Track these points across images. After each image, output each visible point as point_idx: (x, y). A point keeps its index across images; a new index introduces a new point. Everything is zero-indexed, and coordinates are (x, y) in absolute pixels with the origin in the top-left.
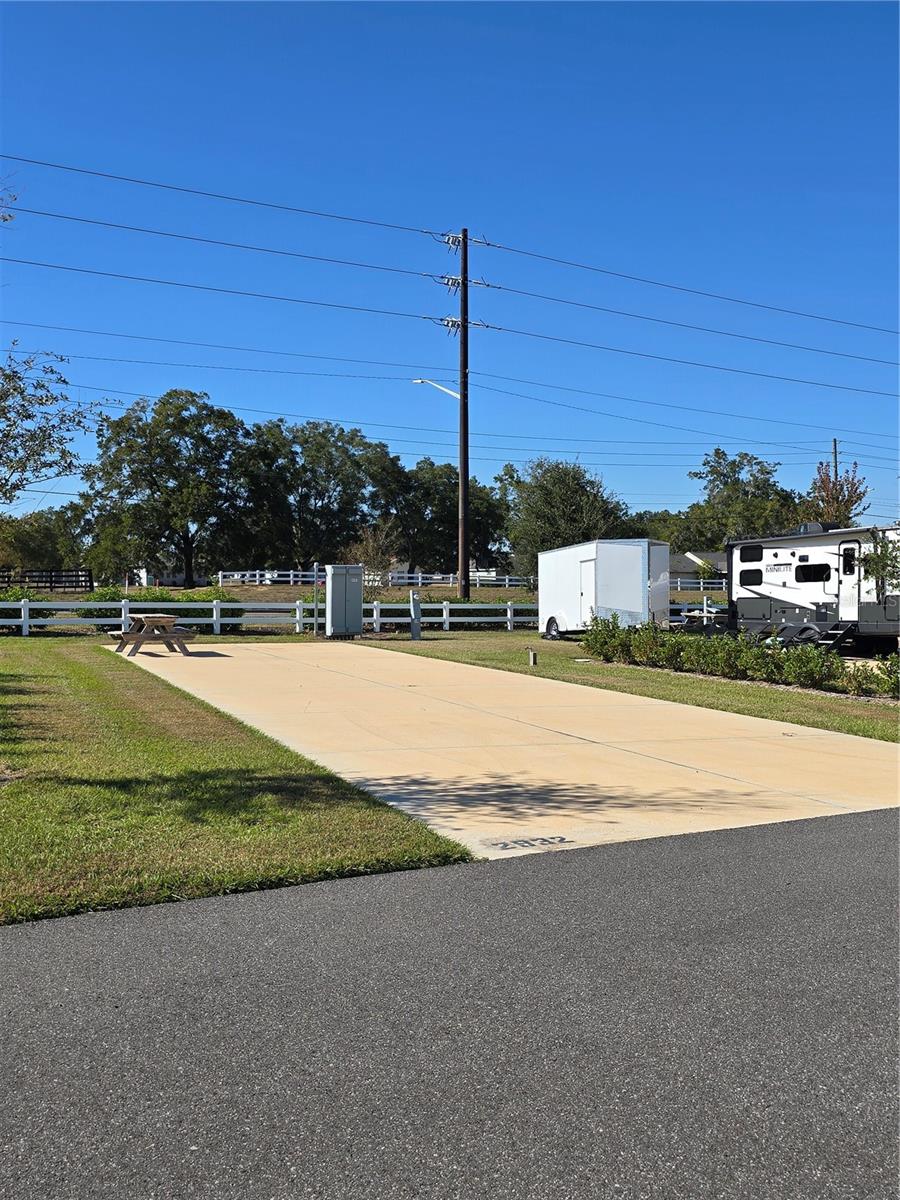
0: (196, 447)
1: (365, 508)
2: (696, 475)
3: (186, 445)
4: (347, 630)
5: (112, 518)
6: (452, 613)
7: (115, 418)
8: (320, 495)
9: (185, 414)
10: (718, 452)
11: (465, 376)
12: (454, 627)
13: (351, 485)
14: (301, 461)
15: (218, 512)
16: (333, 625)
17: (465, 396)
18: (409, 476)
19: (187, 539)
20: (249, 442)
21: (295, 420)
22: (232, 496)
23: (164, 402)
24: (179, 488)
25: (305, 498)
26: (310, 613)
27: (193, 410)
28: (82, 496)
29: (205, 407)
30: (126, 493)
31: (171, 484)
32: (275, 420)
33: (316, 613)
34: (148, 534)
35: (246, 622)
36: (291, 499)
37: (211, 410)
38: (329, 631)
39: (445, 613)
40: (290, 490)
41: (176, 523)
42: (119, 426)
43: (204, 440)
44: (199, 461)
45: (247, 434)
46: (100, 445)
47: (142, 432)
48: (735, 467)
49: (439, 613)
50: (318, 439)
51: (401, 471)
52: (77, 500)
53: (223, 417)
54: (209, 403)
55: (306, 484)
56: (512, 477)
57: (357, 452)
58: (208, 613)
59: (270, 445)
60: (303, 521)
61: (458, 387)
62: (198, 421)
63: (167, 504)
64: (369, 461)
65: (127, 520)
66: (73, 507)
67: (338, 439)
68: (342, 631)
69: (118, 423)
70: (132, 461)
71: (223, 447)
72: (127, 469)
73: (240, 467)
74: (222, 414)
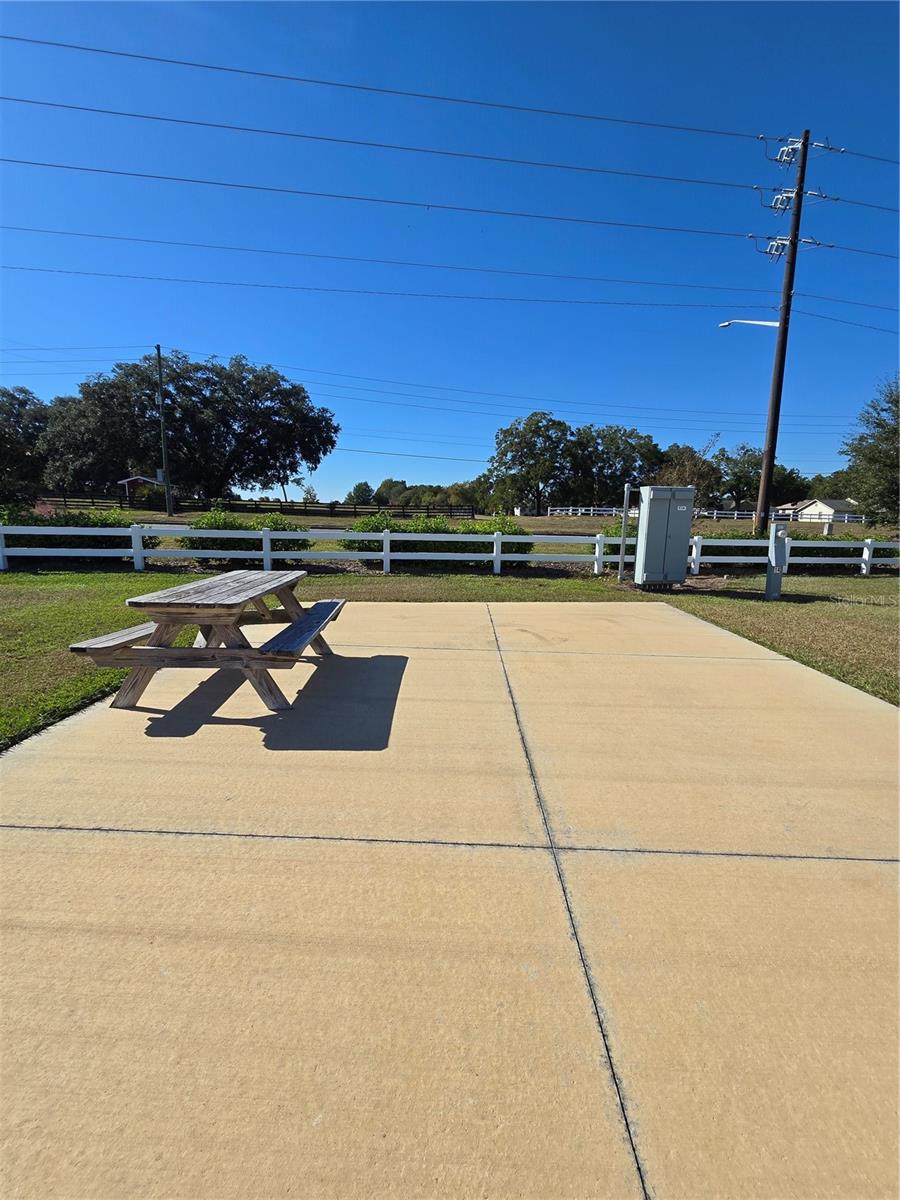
0: (545, 442)
1: (635, 474)
3: (540, 442)
4: (666, 577)
5: (501, 481)
7: (504, 429)
8: (610, 467)
9: (540, 424)
11: (789, 298)
13: (628, 460)
14: (600, 448)
15: (555, 477)
16: (646, 569)
18: (663, 454)
19: (539, 493)
20: (572, 438)
21: (600, 425)
22: (562, 469)
23: (530, 419)
24: (535, 464)
25: (602, 468)
26: (614, 549)
27: (545, 422)
28: (489, 470)
29: (551, 420)
30: (509, 468)
31: (532, 462)
32: (588, 425)
33: (622, 550)
34: (518, 489)
35: (535, 559)
36: (594, 470)
37: (554, 422)
38: (639, 577)
40: (594, 463)
41: (532, 482)
42: (506, 433)
43: (549, 438)
44: (546, 450)
45: (572, 434)
46: (497, 443)
47: (517, 435)
50: (611, 436)
51: (659, 452)
52: (487, 473)
53: (559, 425)
54: (553, 418)
55: (603, 461)
56: (723, 455)
57: (632, 442)
58: (488, 547)
59: (585, 440)
60: (600, 481)
62: (547, 428)
63: (528, 473)
64: (641, 446)
65: (508, 482)
66: (484, 475)
67: (623, 435)
68: (659, 578)
69: (506, 431)
70: (512, 451)
71: (559, 441)
72: (509, 455)
73: (567, 452)
74: (560, 424)
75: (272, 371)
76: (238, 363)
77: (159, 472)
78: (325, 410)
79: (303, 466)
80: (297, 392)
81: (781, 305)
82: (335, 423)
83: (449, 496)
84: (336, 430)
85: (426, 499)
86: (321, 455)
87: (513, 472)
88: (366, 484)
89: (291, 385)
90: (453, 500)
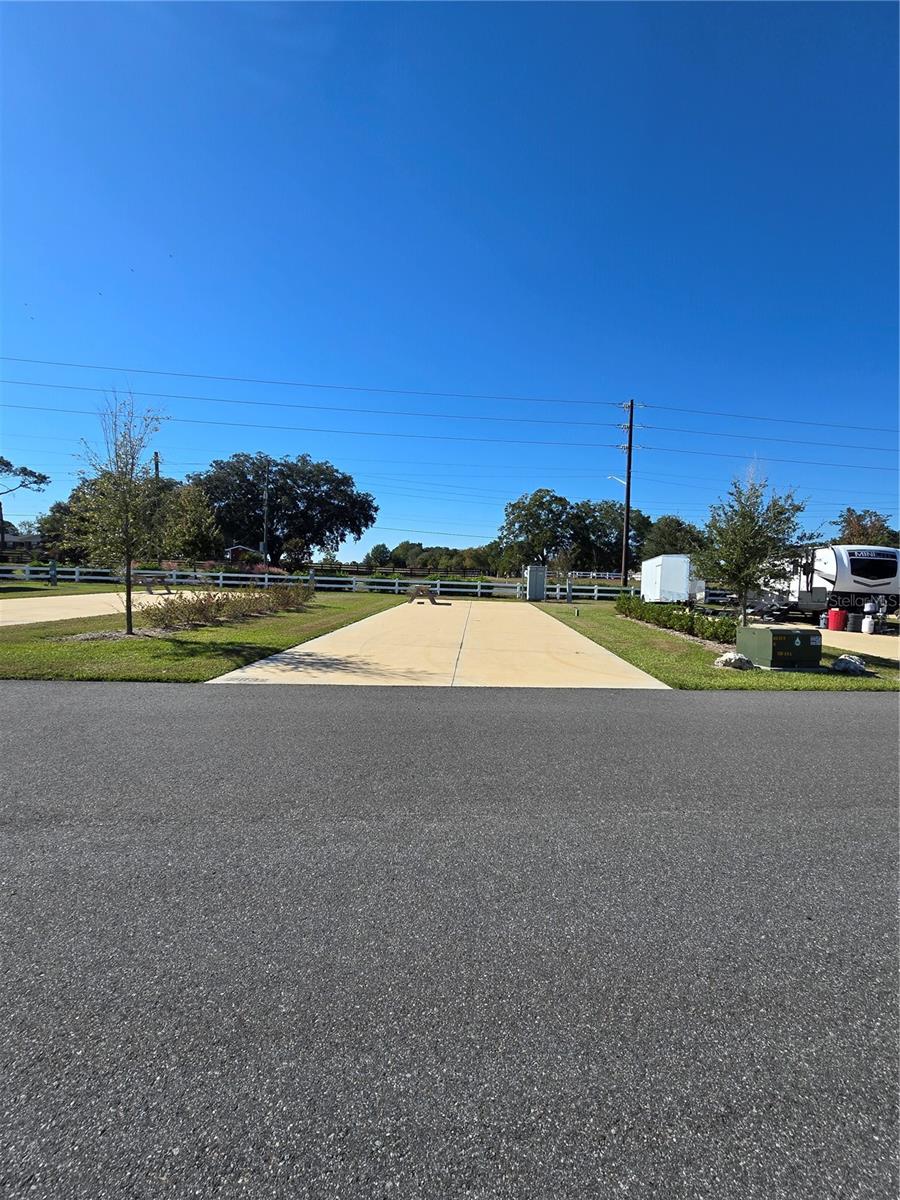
0: (548, 515)
2: (834, 523)
3: (543, 514)
4: (536, 597)
5: (510, 547)
6: (599, 591)
7: (513, 503)
9: (544, 500)
10: (849, 510)
11: (629, 473)
12: (600, 598)
17: (629, 483)
20: (573, 511)
21: (596, 501)
23: (536, 494)
24: (539, 533)
27: (548, 498)
28: (500, 538)
29: (554, 496)
30: (516, 536)
31: (536, 531)
32: (586, 501)
35: (495, 592)
37: (556, 498)
38: (528, 597)
39: (596, 591)
41: (537, 549)
43: (551, 511)
44: (549, 521)
45: (572, 508)
46: (506, 515)
47: (524, 508)
48: (860, 518)
49: (592, 591)
50: (608, 508)
52: (497, 540)
53: (561, 501)
54: (556, 494)
58: (476, 587)
59: (586, 509)
61: (626, 479)
62: (550, 503)
63: (534, 540)
65: (516, 548)
66: (495, 542)
68: (533, 598)
69: (514, 506)
70: (520, 522)
71: (560, 515)
72: (517, 525)
73: (567, 524)
74: (561, 499)
75: (328, 465)
76: (303, 459)
77: (261, 544)
78: (368, 495)
79: (350, 537)
80: (347, 481)
81: (626, 475)
82: (375, 504)
83: (464, 559)
84: (376, 509)
85: (443, 562)
86: (363, 529)
87: (521, 539)
88: (384, 546)
89: (343, 474)
90: (468, 563)
